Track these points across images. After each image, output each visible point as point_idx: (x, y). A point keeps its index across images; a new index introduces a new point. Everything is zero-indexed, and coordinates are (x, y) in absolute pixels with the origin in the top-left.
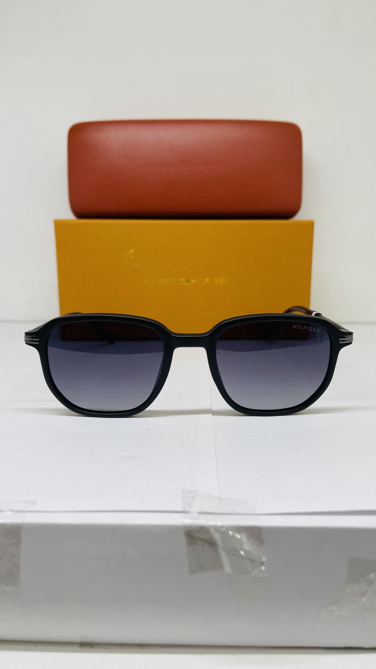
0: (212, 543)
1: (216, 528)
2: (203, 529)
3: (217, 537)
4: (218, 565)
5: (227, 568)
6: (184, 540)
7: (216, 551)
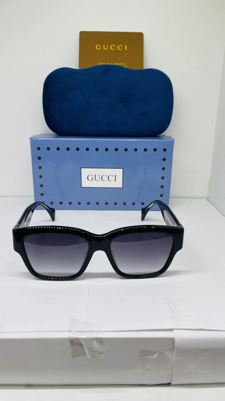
0: (81, 345)
1: (83, 339)
2: (77, 339)
3: (83, 343)
4: (84, 354)
5: (88, 356)
6: (69, 344)
7: (83, 348)
